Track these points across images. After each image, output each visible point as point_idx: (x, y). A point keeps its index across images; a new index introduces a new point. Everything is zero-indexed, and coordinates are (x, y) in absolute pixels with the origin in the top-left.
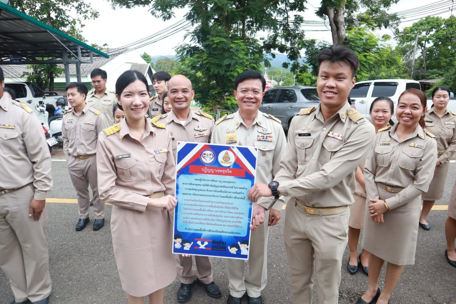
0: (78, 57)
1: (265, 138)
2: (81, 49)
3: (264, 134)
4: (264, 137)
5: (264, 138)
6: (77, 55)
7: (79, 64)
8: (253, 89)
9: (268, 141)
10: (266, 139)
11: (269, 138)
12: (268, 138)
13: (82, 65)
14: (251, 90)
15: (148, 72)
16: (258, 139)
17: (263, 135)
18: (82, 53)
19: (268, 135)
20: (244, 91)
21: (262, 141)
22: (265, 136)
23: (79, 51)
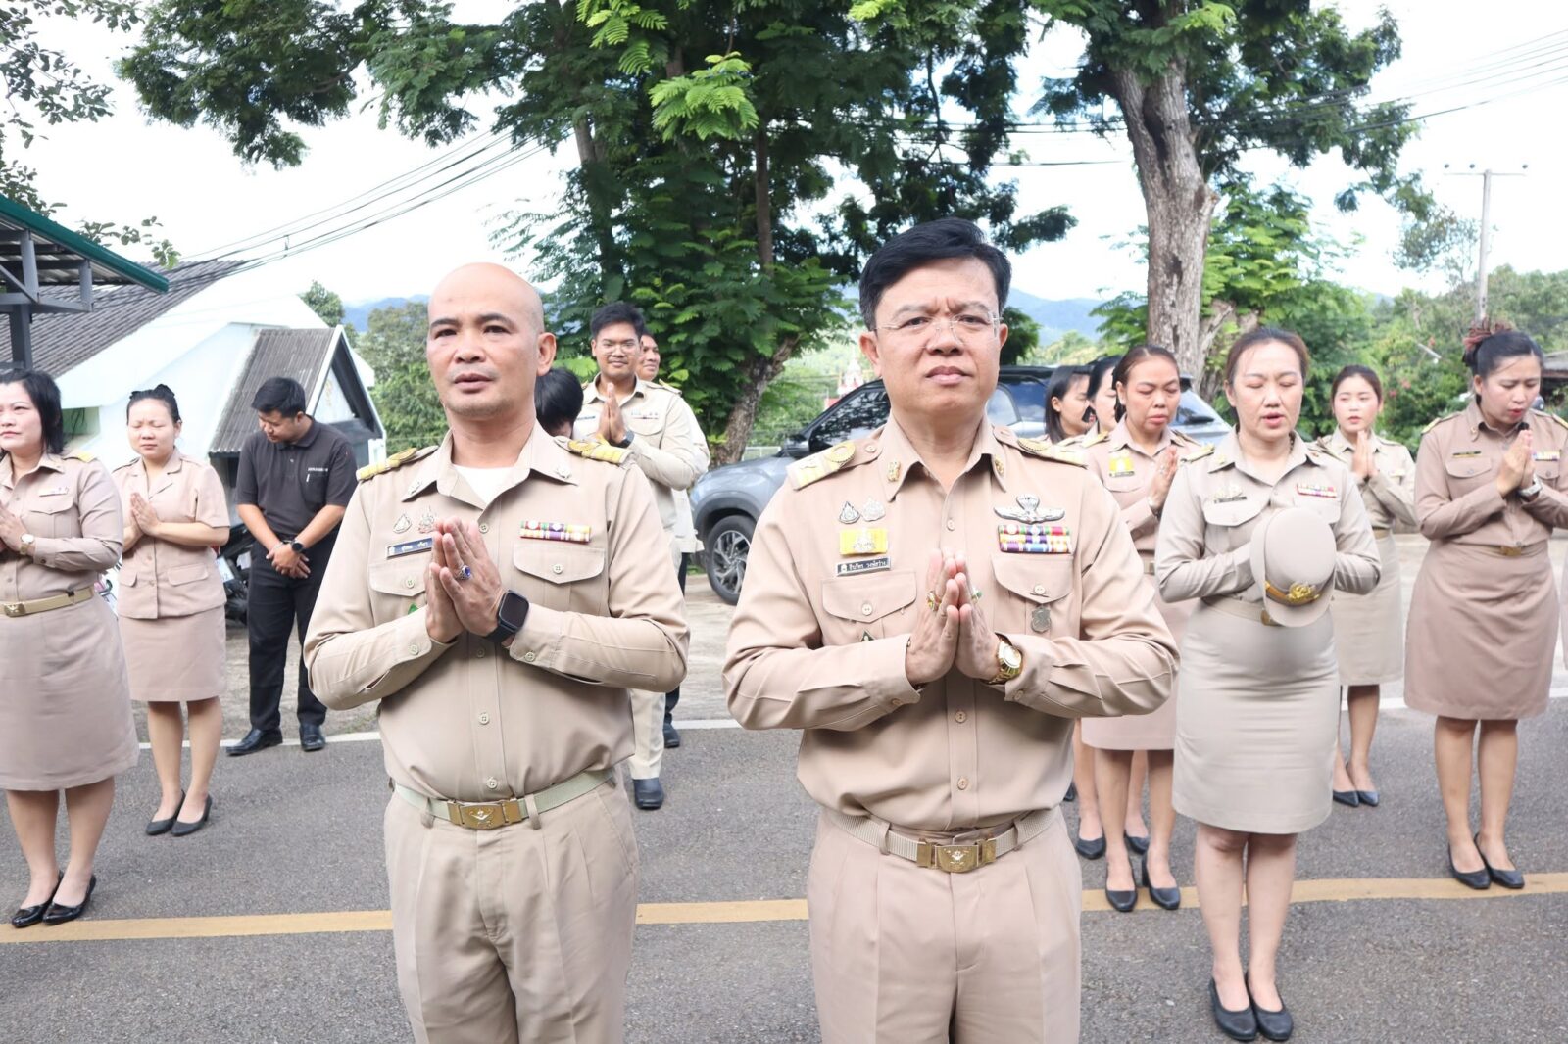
0: (23, 282)
1: (1036, 538)
2: (40, 249)
3: (1028, 522)
4: (1030, 534)
5: (1030, 541)
6: (20, 275)
7: (25, 318)
8: (953, 306)
9: (1053, 553)
10: (1043, 541)
11: (1055, 538)
12: (1049, 538)
13: (36, 317)
14: (947, 310)
15: (334, 366)
16: (1006, 546)
17: (1024, 528)
18: (42, 265)
19: (1048, 527)
20: (915, 322)
21: (1025, 552)
22: (1035, 529)
23: (30, 260)
